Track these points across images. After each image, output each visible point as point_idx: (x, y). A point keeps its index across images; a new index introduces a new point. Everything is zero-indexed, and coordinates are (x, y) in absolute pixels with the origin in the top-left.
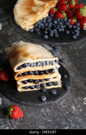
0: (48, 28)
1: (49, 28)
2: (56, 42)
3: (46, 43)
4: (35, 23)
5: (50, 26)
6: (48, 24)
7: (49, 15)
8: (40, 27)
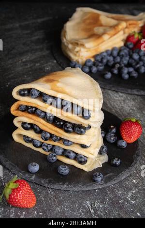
0: (120, 64)
1: (123, 65)
2: (132, 89)
3: (113, 89)
4: (98, 53)
5: (125, 62)
6: (121, 58)
7: (125, 45)
8: (105, 61)
